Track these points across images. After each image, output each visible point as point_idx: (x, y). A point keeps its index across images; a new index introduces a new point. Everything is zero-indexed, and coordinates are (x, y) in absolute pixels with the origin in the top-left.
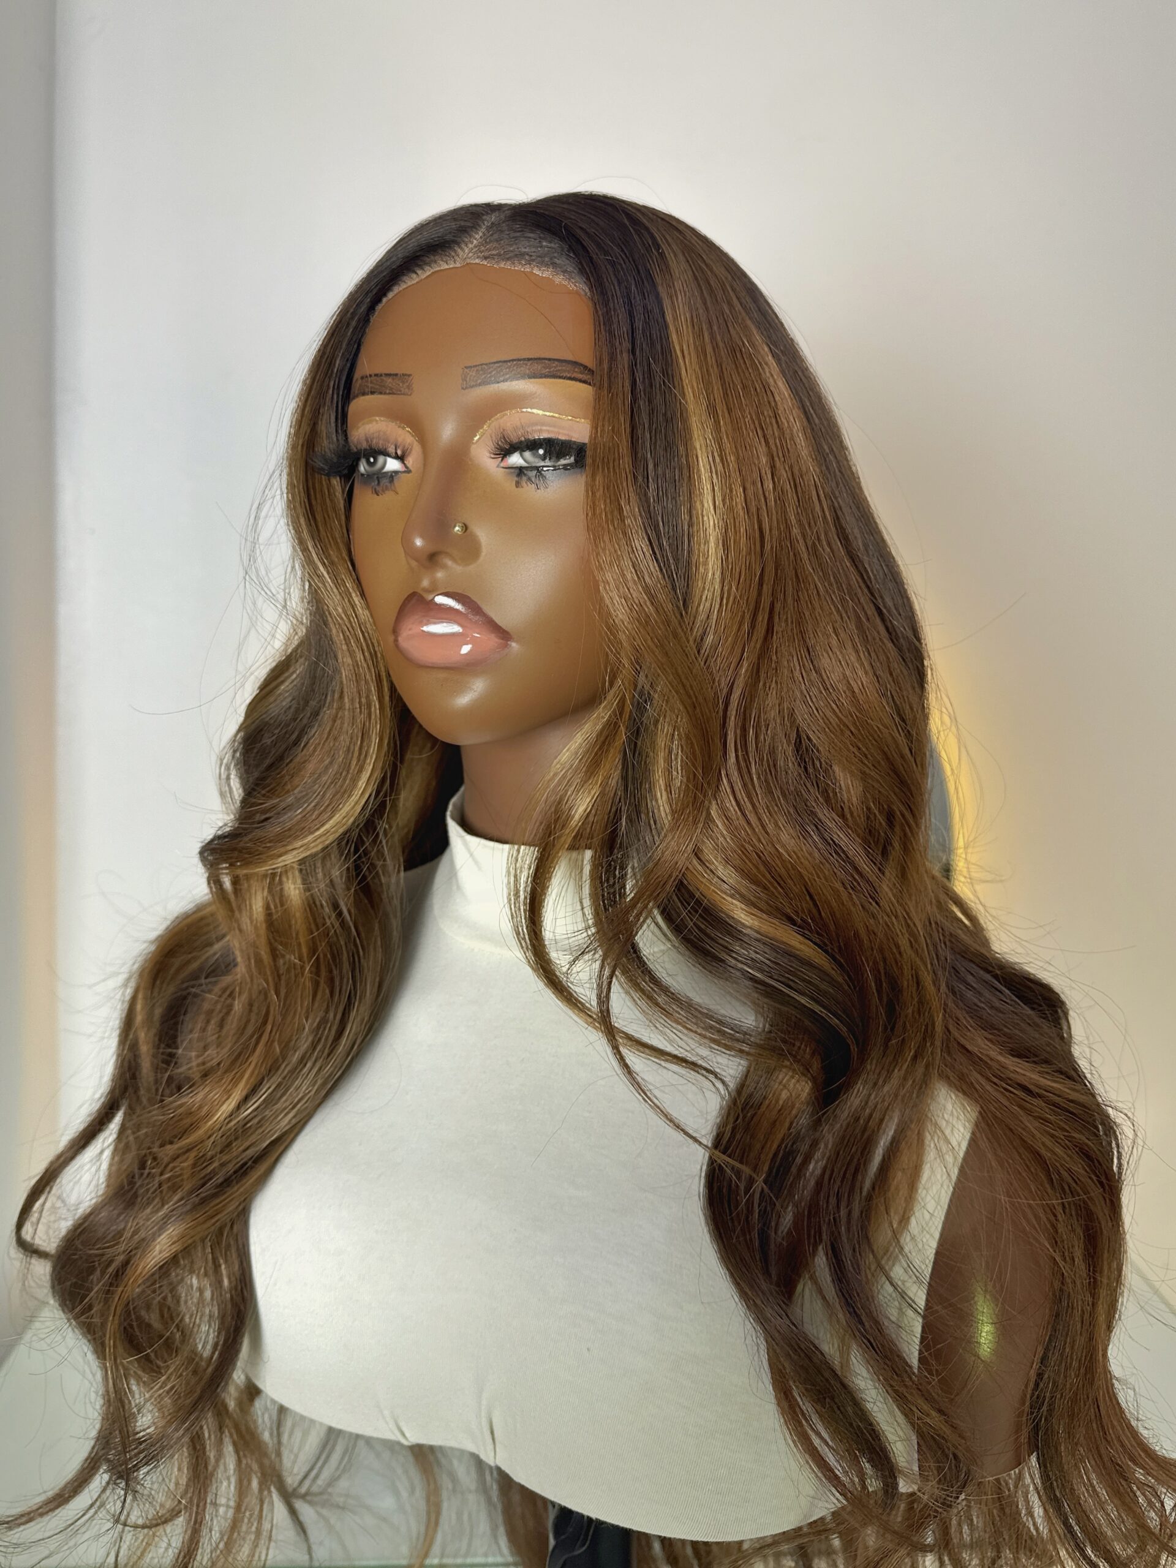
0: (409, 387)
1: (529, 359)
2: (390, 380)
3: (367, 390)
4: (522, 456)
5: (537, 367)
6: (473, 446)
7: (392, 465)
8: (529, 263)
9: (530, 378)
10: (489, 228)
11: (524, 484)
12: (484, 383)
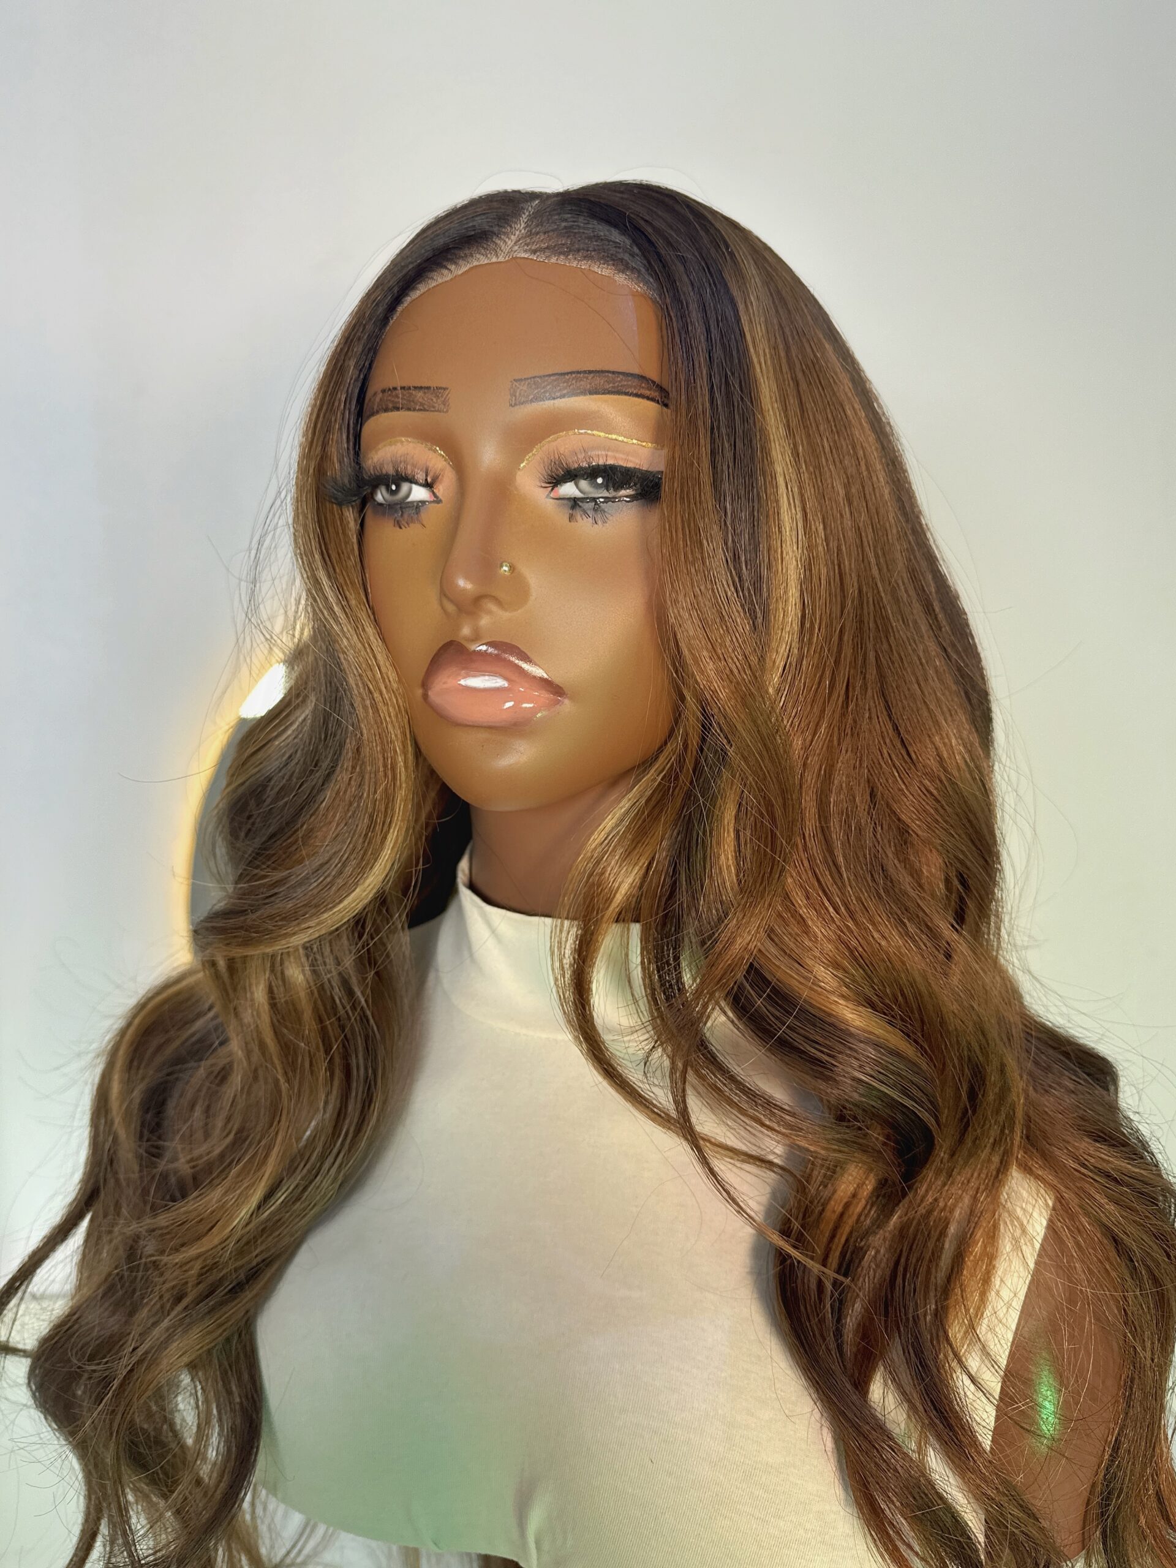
0: (444, 403)
1: (590, 372)
2: (419, 395)
3: (390, 405)
4: (577, 485)
5: (599, 381)
6: (519, 473)
7: (419, 493)
8: (585, 257)
9: (591, 393)
10: (533, 217)
11: (579, 518)
12: (537, 399)
